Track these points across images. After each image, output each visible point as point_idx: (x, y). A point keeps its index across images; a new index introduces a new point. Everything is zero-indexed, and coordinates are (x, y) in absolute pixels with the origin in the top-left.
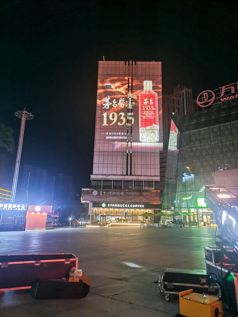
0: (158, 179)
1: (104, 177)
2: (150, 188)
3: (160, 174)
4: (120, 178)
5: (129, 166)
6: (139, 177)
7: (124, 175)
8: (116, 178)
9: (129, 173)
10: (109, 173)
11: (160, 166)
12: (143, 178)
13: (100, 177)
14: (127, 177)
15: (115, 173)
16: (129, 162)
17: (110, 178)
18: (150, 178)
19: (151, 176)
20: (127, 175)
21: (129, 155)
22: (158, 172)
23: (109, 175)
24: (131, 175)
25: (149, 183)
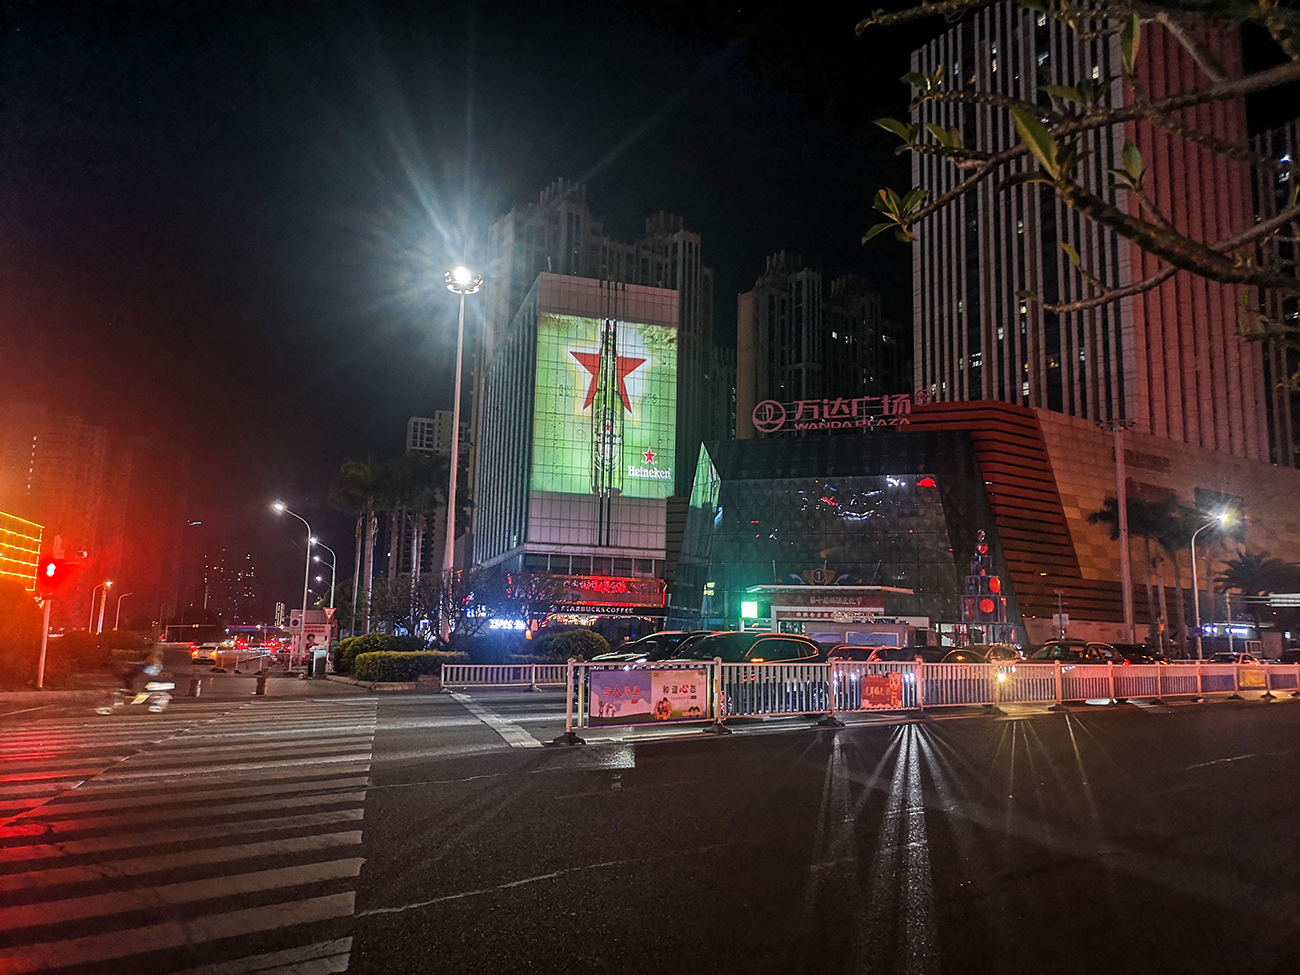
0: (662, 555)
1: (553, 548)
2: (645, 575)
3: (667, 545)
4: (586, 550)
5: (605, 526)
6: (625, 550)
7: (595, 547)
8: (578, 551)
9: (604, 543)
10: (562, 542)
11: (667, 529)
12: (633, 553)
13: (543, 548)
14: (599, 550)
15: (576, 542)
16: (605, 519)
17: (566, 550)
18: (647, 553)
19: (647, 549)
20: (600, 545)
21: (605, 501)
22: (661, 541)
23: (564, 545)
24: (608, 546)
25: (644, 564)
